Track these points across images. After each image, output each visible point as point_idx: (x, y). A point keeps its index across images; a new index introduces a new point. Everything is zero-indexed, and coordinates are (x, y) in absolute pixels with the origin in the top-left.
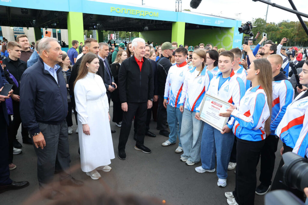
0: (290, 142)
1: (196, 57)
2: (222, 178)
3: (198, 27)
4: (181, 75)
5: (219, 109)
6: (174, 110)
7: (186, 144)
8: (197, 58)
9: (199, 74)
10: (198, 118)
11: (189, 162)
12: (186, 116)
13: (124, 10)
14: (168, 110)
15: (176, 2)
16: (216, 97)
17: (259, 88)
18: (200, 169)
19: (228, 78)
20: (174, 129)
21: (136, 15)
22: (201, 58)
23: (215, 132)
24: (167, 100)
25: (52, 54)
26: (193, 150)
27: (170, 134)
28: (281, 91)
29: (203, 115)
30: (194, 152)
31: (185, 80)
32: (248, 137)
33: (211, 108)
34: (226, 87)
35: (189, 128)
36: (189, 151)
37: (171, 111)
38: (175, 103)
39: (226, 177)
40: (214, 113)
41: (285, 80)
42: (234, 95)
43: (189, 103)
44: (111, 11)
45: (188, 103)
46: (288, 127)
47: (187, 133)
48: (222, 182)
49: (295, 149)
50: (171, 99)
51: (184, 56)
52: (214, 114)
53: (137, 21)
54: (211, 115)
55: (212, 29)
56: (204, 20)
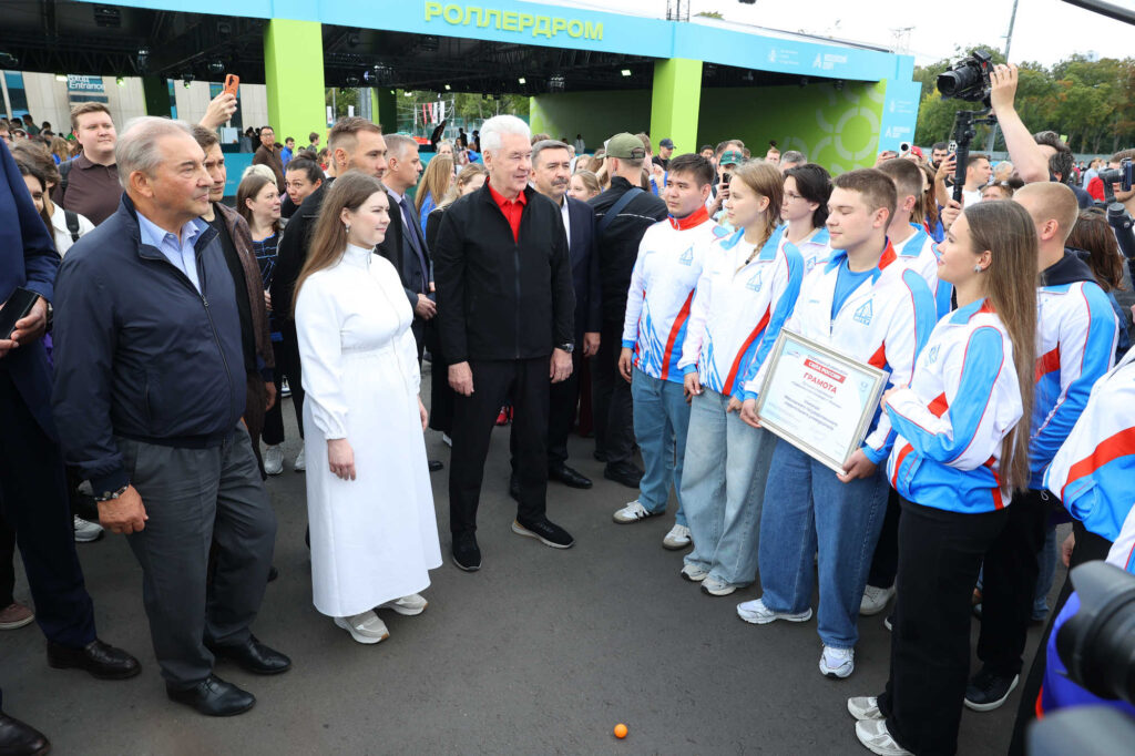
0: (1101, 517)
1: (737, 191)
2: (838, 646)
3: (751, 78)
4: (686, 260)
6: (658, 390)
7: (706, 517)
8: (743, 193)
9: (751, 258)
10: (752, 419)
11: (714, 584)
12: (701, 412)
13: (474, 13)
14: (638, 387)
16: (823, 341)
17: (984, 309)
18: (753, 610)
19: (872, 272)
20: (659, 458)
21: (520, 32)
22: (757, 197)
23: (814, 475)
24: (633, 351)
25: (166, 185)
26: (730, 537)
27: (645, 478)
28: (1068, 328)
29: (771, 408)
30: (734, 546)
32: (944, 496)
33: (804, 383)
34: (863, 306)
35: (715, 456)
36: (715, 540)
37: (649, 392)
38: (663, 362)
39: (853, 641)
40: (816, 405)
41: (1087, 282)
42: (894, 339)
43: (714, 365)
44: (428, 18)
45: (711, 363)
46: (1095, 462)
47: (707, 475)
48: (836, 659)
49: (1120, 546)
50: (646, 347)
51: (699, 187)
52: (813, 406)
53: (523, 54)
54: (801, 409)
55: (802, 85)
56: (773, 52)
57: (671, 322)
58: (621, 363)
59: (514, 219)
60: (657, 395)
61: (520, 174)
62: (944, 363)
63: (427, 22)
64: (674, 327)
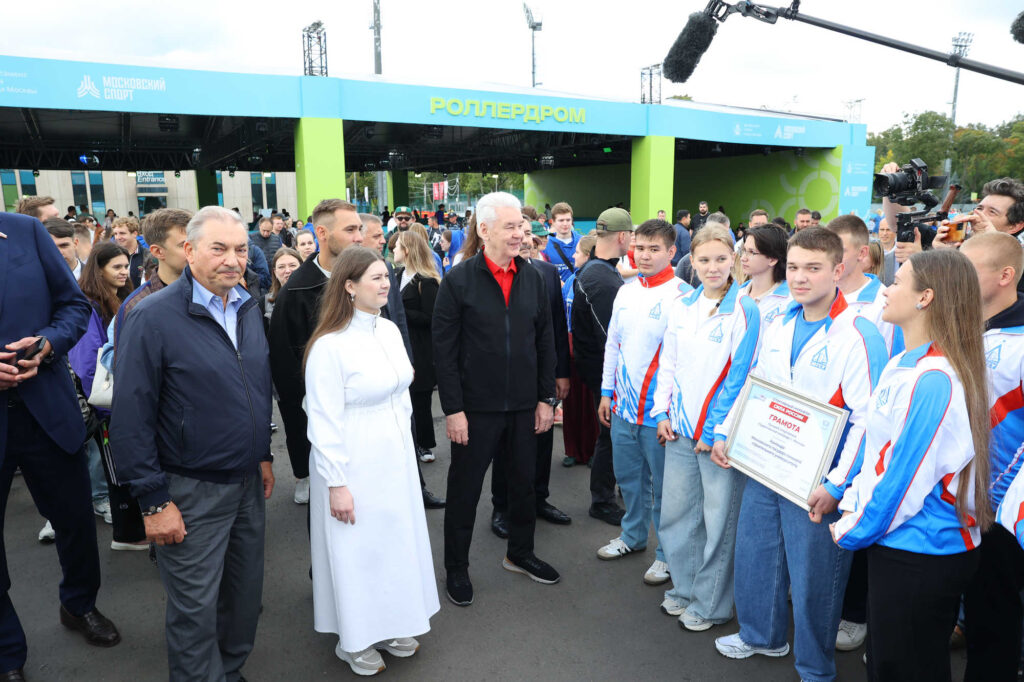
3: (719, 149)
4: (655, 314)
5: (798, 430)
6: (635, 434)
7: (683, 555)
10: (721, 459)
11: (691, 620)
12: (675, 456)
13: (472, 105)
14: (616, 433)
15: (643, 74)
17: (930, 351)
18: (731, 645)
19: (824, 321)
20: (637, 499)
21: (513, 120)
23: (783, 512)
24: (612, 398)
26: (706, 573)
27: (625, 516)
29: (741, 450)
30: (710, 581)
31: (670, 329)
32: (913, 538)
33: (770, 424)
34: (819, 353)
35: (690, 496)
36: (692, 576)
37: (626, 436)
38: (638, 409)
40: (781, 444)
43: (684, 412)
44: (433, 110)
45: (681, 410)
47: (684, 514)
50: (622, 396)
52: (778, 445)
53: (517, 138)
54: (768, 448)
55: (765, 154)
56: (738, 126)
57: (645, 371)
58: (600, 410)
59: (506, 285)
60: (634, 438)
61: (514, 241)
63: (432, 114)
64: (646, 376)
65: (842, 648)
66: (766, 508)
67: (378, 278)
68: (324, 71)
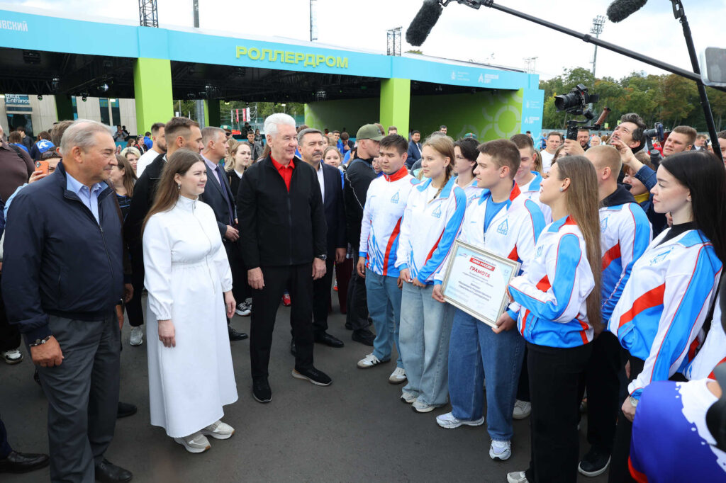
0: (639, 346)
1: (431, 155)
2: (500, 440)
3: (441, 89)
4: (395, 200)
6: (382, 282)
8: (434, 157)
9: (437, 195)
10: (439, 297)
11: (420, 406)
13: (267, 53)
14: (369, 281)
15: (388, 34)
16: (480, 246)
17: (568, 221)
18: (447, 420)
19: (506, 203)
20: (384, 327)
21: (296, 64)
22: (443, 158)
23: (479, 330)
24: (366, 258)
26: (428, 375)
27: (376, 339)
28: (624, 231)
29: (451, 290)
30: (431, 380)
32: (552, 338)
33: (470, 273)
34: (503, 223)
37: (376, 283)
38: (384, 265)
39: (509, 437)
40: (477, 285)
42: (522, 243)
43: (415, 263)
44: (238, 56)
45: (413, 263)
48: (499, 448)
50: (373, 256)
51: (400, 155)
52: (476, 286)
53: (299, 78)
54: (470, 289)
55: (473, 93)
56: (454, 73)
57: (388, 239)
58: (358, 266)
59: (287, 177)
60: (381, 285)
61: (290, 148)
62: (546, 256)
63: (238, 58)
64: (389, 242)
65: (516, 417)
66: (469, 328)
67: (198, 174)
68: (156, 23)
